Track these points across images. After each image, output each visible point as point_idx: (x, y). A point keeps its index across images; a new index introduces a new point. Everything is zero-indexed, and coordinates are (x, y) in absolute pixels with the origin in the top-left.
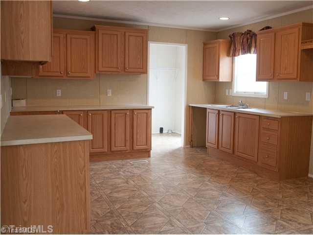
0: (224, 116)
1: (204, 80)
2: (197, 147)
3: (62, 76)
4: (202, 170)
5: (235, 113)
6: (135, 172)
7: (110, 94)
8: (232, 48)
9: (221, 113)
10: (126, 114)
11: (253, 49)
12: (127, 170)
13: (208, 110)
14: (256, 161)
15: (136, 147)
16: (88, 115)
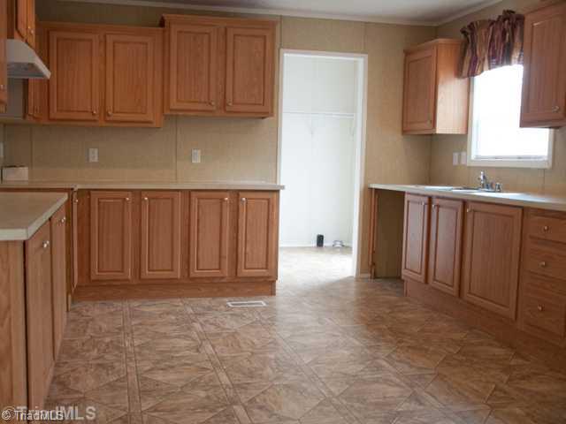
0: (440, 209)
1: (404, 132)
2: (386, 278)
3: (95, 121)
4: (379, 329)
5: (465, 203)
6: (227, 326)
7: (197, 160)
8: (468, 57)
9: (436, 201)
10: (222, 200)
11: (516, 55)
12: (212, 321)
13: (407, 197)
14: (513, 318)
15: (244, 271)
16: (142, 200)
